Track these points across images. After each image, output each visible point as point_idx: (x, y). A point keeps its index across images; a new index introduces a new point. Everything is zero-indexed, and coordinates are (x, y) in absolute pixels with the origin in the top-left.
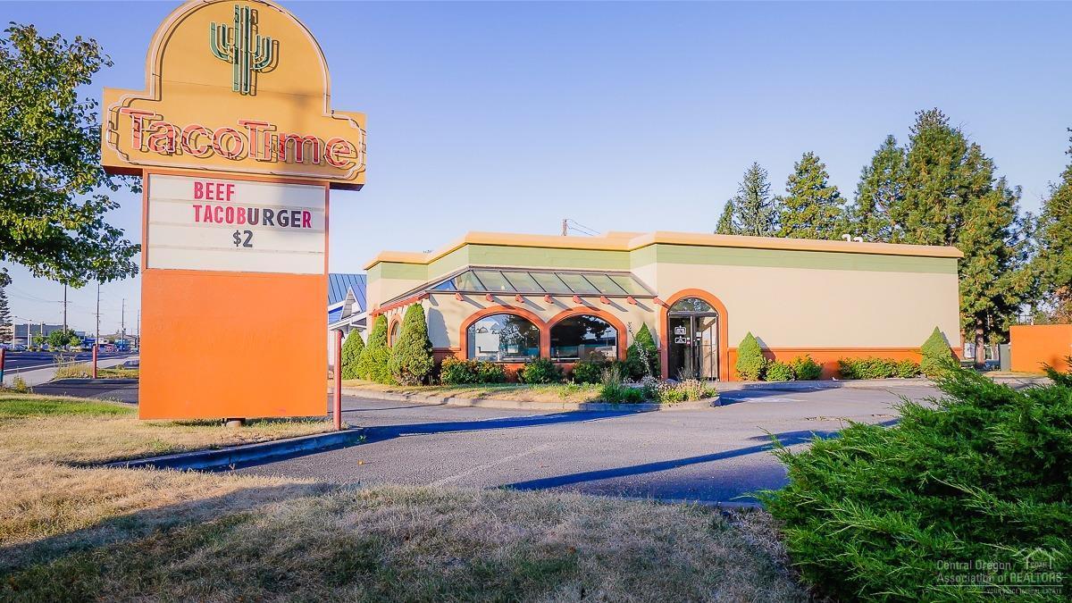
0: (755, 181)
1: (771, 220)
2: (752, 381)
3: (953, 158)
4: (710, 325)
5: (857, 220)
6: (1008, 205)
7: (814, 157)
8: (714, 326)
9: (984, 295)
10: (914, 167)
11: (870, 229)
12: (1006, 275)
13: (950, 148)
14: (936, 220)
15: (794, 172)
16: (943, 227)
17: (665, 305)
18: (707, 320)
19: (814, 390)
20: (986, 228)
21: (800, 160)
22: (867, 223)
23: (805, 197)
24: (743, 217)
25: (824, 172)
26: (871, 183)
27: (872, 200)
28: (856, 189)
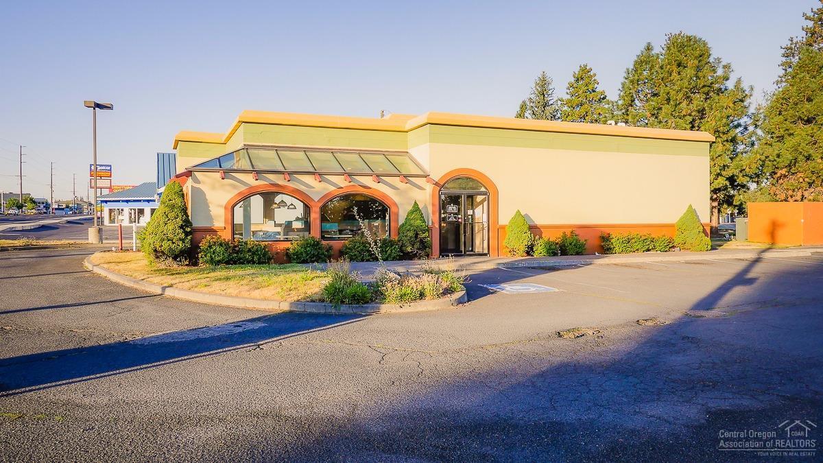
0: (543, 87)
1: (554, 116)
2: (520, 256)
3: (699, 61)
4: (482, 202)
5: (620, 113)
6: (742, 101)
7: (588, 68)
8: (485, 203)
9: (721, 175)
10: (667, 69)
11: (630, 120)
12: (738, 159)
13: (697, 53)
14: (684, 113)
15: (572, 80)
16: (690, 119)
17: (436, 184)
18: (479, 198)
19: (576, 267)
20: (724, 120)
21: (577, 70)
22: (628, 115)
23: (580, 99)
24: (533, 114)
25: (595, 80)
26: (632, 82)
27: (632, 96)
28: (620, 87)
